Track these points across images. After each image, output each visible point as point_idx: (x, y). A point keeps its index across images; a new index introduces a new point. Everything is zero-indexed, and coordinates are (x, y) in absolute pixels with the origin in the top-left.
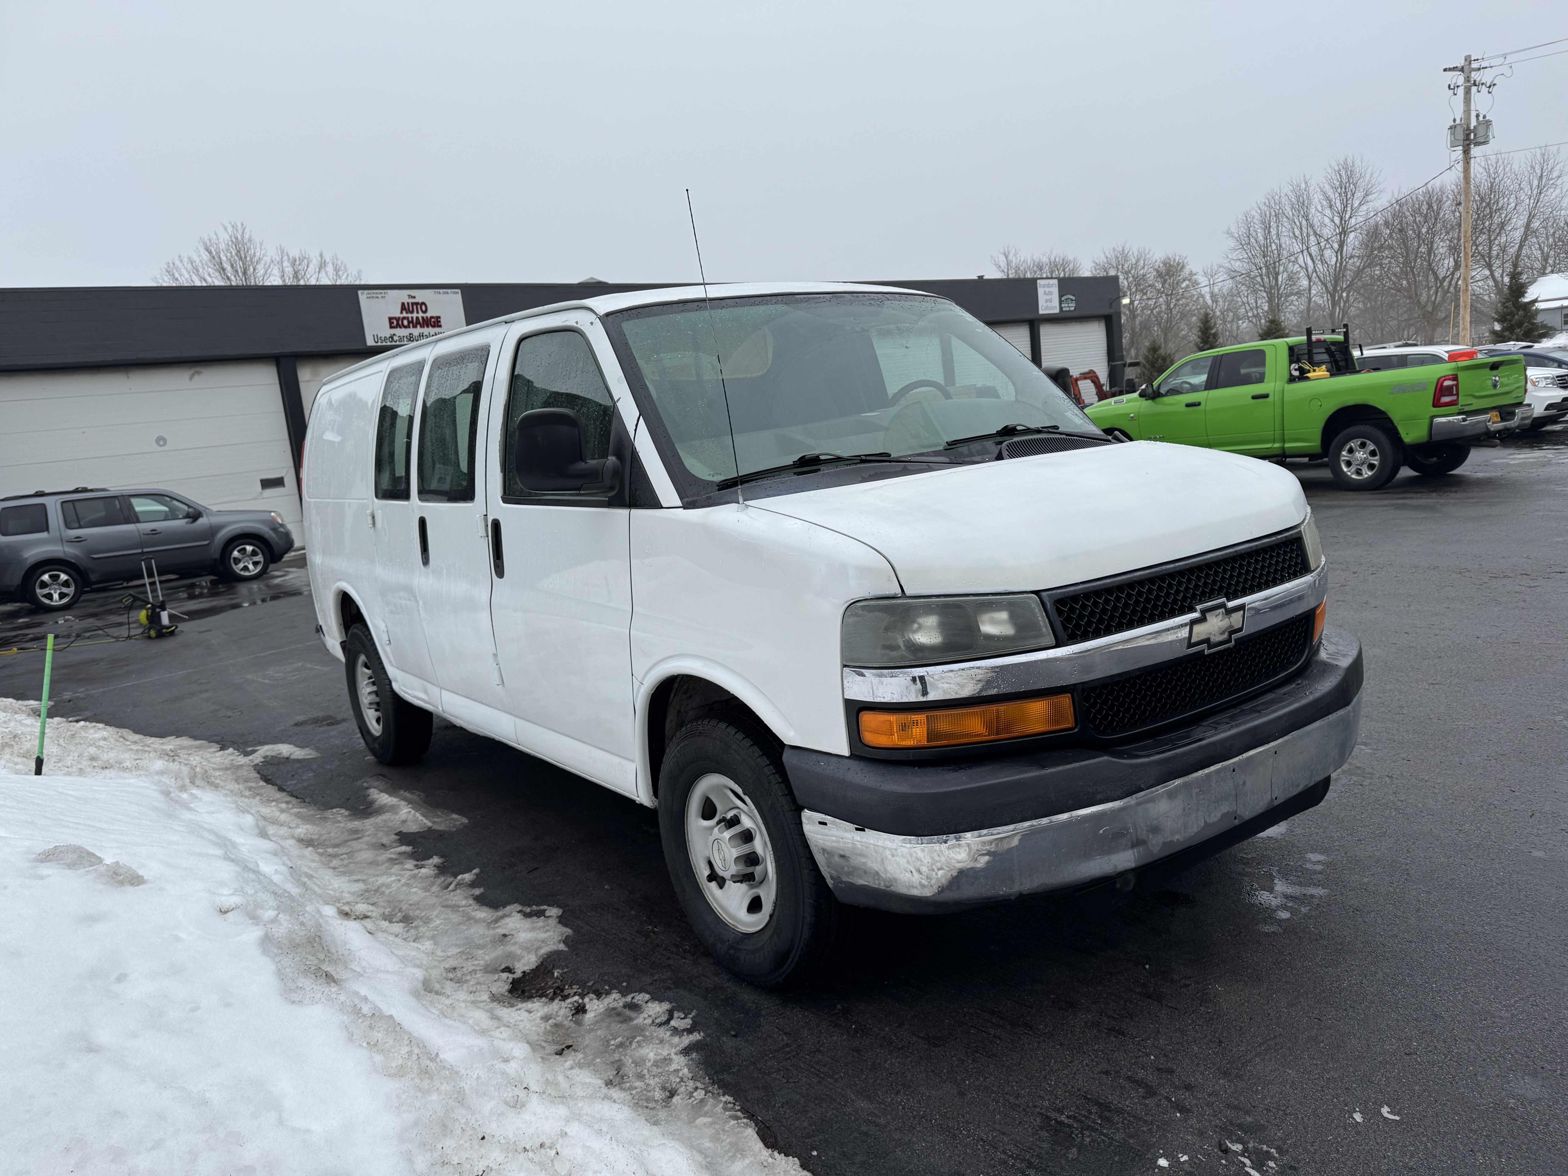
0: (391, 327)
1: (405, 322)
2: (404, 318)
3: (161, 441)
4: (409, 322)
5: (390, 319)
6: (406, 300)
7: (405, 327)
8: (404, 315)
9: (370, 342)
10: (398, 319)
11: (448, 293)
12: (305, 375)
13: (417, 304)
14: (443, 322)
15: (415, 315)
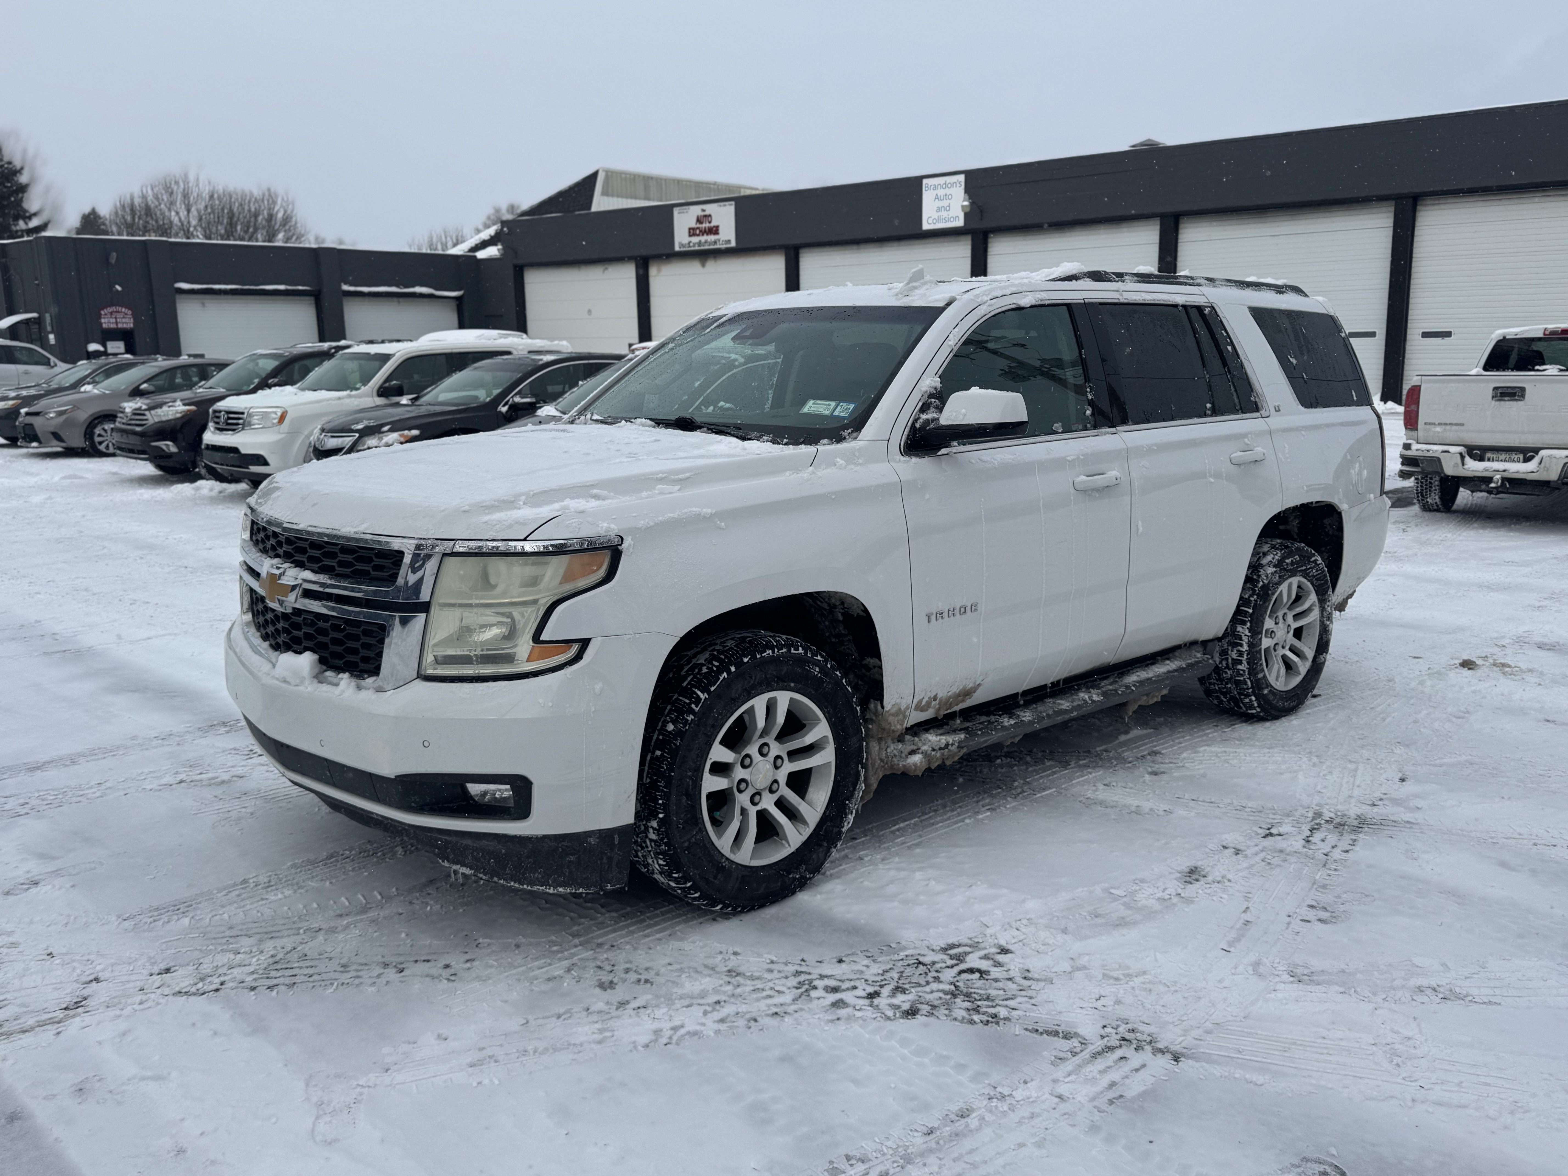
0: (690, 236)
1: (698, 232)
2: (698, 228)
3: (590, 312)
4: (701, 231)
5: (690, 229)
6: (701, 213)
7: (698, 235)
8: (698, 225)
9: (677, 248)
10: (693, 229)
11: (725, 205)
12: (653, 271)
13: (705, 216)
14: (721, 230)
15: (704, 225)
